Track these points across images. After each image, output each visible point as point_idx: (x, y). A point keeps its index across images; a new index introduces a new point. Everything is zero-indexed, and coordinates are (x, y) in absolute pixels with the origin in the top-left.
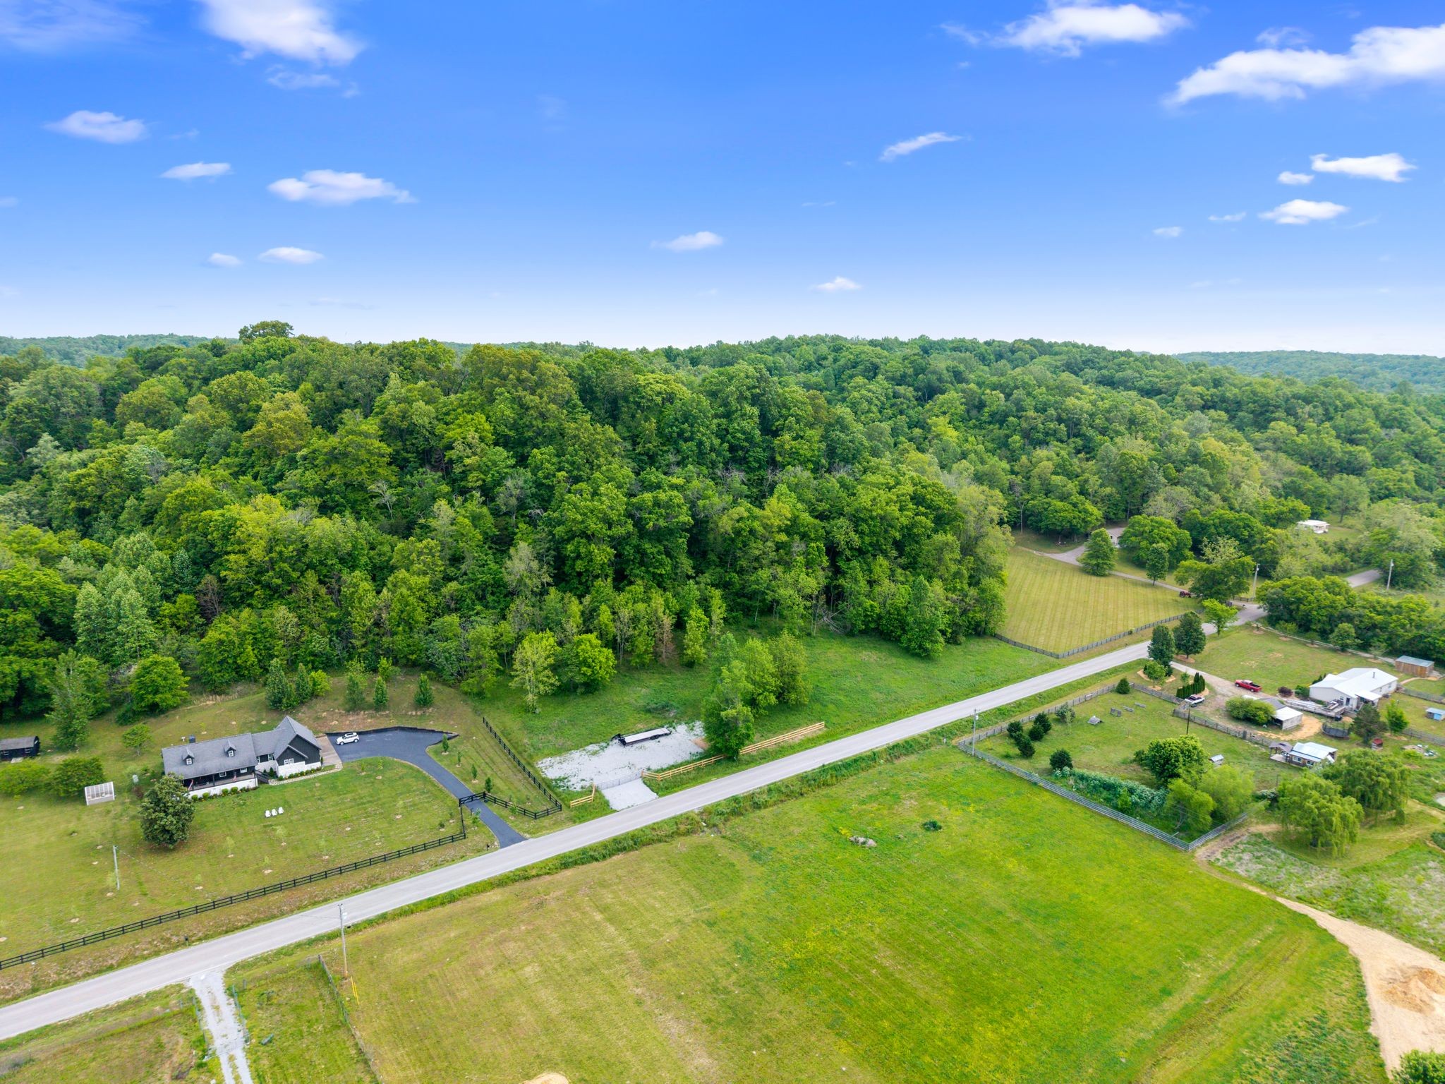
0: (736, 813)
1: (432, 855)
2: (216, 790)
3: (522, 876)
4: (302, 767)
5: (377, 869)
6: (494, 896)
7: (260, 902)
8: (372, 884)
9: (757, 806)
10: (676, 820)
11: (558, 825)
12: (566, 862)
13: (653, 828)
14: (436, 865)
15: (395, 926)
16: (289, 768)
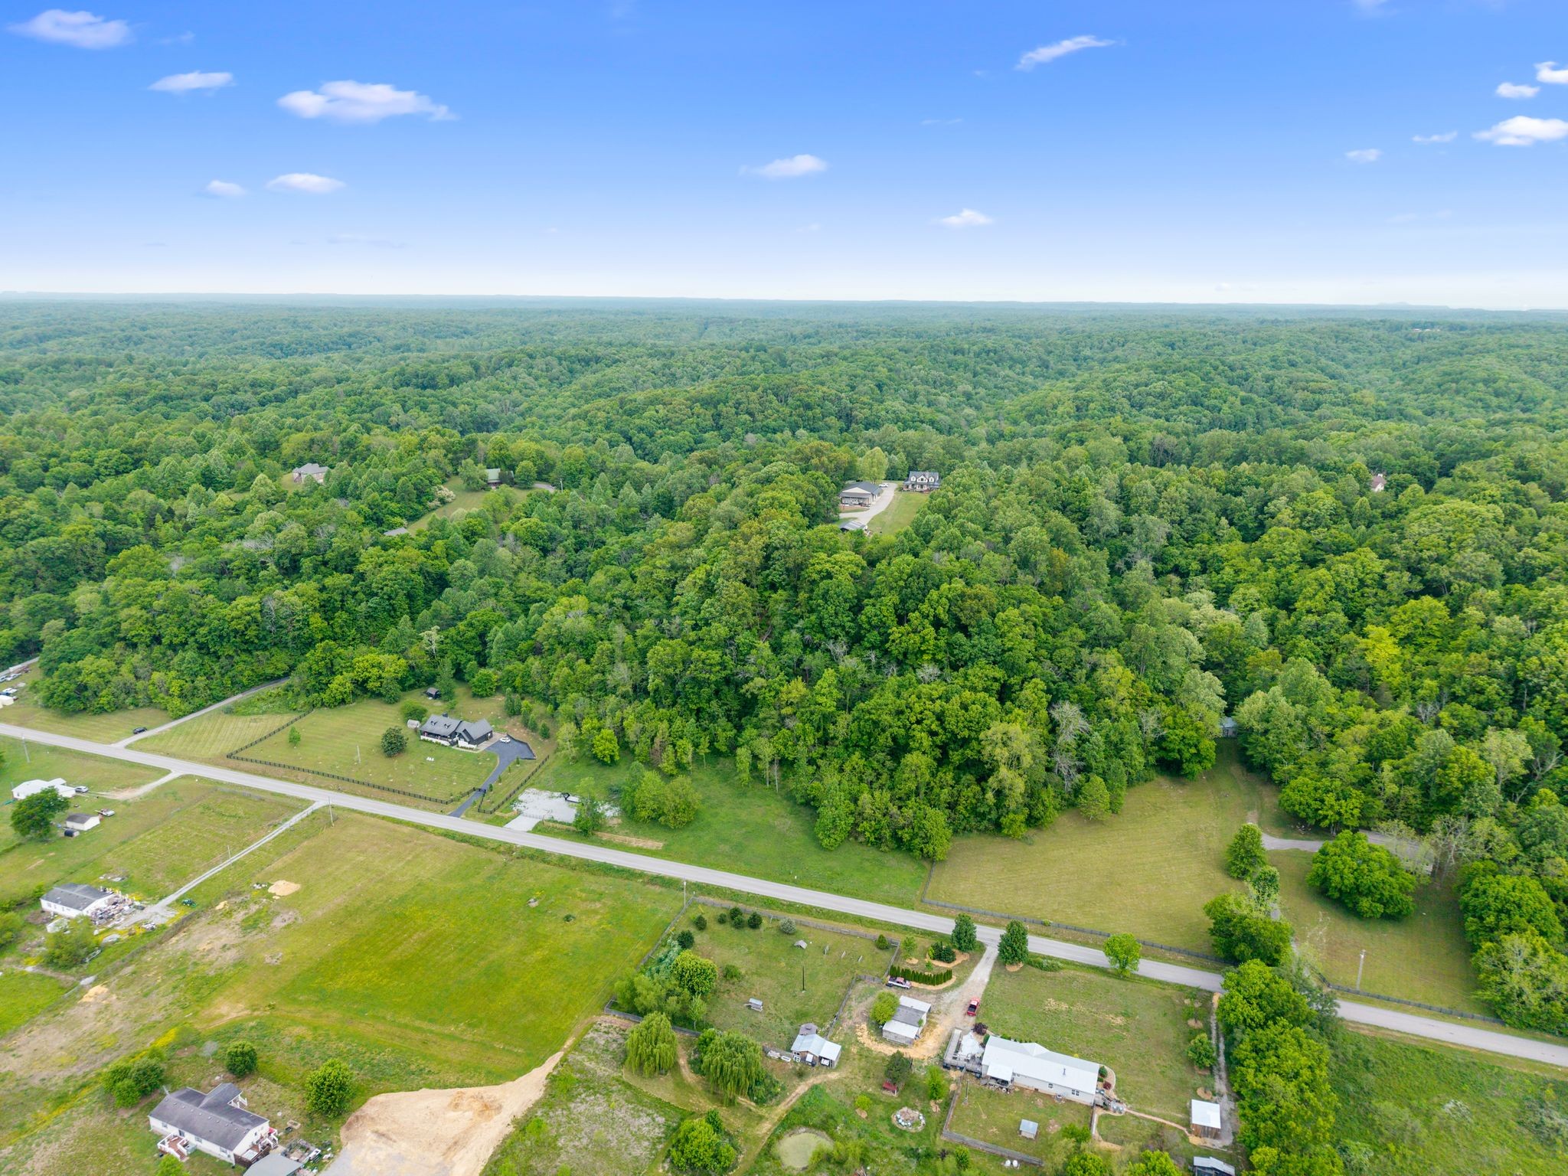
0: (532, 857)
1: (428, 804)
2: (434, 740)
3: (423, 828)
4: (466, 744)
5: (408, 798)
6: (407, 830)
7: (366, 788)
8: (402, 803)
9: (544, 861)
10: (501, 844)
11: (480, 820)
12: (448, 835)
13: (489, 840)
14: (425, 809)
15: (373, 820)
16: (462, 743)
